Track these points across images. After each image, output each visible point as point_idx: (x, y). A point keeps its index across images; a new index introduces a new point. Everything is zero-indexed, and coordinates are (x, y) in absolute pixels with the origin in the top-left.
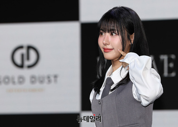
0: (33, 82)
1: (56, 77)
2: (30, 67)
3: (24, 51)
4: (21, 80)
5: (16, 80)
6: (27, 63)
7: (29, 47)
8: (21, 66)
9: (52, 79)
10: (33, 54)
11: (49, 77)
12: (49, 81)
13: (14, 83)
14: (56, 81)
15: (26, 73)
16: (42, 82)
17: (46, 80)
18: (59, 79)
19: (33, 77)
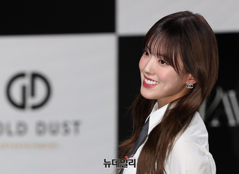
0: (40, 133)
1: (77, 124)
2: (35, 107)
3: (26, 81)
4: (22, 129)
5: (13, 129)
6: (31, 101)
7: (35, 76)
8: (22, 107)
9: (71, 127)
10: (40, 87)
11: (65, 125)
12: (67, 131)
13: (10, 133)
14: (77, 131)
15: (29, 117)
16: (54, 132)
17: (62, 130)
18: (81, 128)
19: (40, 124)
